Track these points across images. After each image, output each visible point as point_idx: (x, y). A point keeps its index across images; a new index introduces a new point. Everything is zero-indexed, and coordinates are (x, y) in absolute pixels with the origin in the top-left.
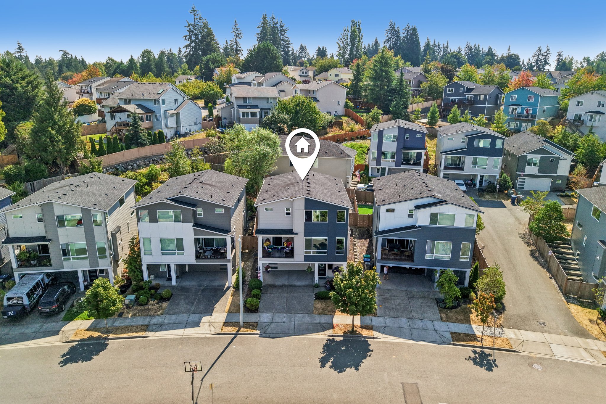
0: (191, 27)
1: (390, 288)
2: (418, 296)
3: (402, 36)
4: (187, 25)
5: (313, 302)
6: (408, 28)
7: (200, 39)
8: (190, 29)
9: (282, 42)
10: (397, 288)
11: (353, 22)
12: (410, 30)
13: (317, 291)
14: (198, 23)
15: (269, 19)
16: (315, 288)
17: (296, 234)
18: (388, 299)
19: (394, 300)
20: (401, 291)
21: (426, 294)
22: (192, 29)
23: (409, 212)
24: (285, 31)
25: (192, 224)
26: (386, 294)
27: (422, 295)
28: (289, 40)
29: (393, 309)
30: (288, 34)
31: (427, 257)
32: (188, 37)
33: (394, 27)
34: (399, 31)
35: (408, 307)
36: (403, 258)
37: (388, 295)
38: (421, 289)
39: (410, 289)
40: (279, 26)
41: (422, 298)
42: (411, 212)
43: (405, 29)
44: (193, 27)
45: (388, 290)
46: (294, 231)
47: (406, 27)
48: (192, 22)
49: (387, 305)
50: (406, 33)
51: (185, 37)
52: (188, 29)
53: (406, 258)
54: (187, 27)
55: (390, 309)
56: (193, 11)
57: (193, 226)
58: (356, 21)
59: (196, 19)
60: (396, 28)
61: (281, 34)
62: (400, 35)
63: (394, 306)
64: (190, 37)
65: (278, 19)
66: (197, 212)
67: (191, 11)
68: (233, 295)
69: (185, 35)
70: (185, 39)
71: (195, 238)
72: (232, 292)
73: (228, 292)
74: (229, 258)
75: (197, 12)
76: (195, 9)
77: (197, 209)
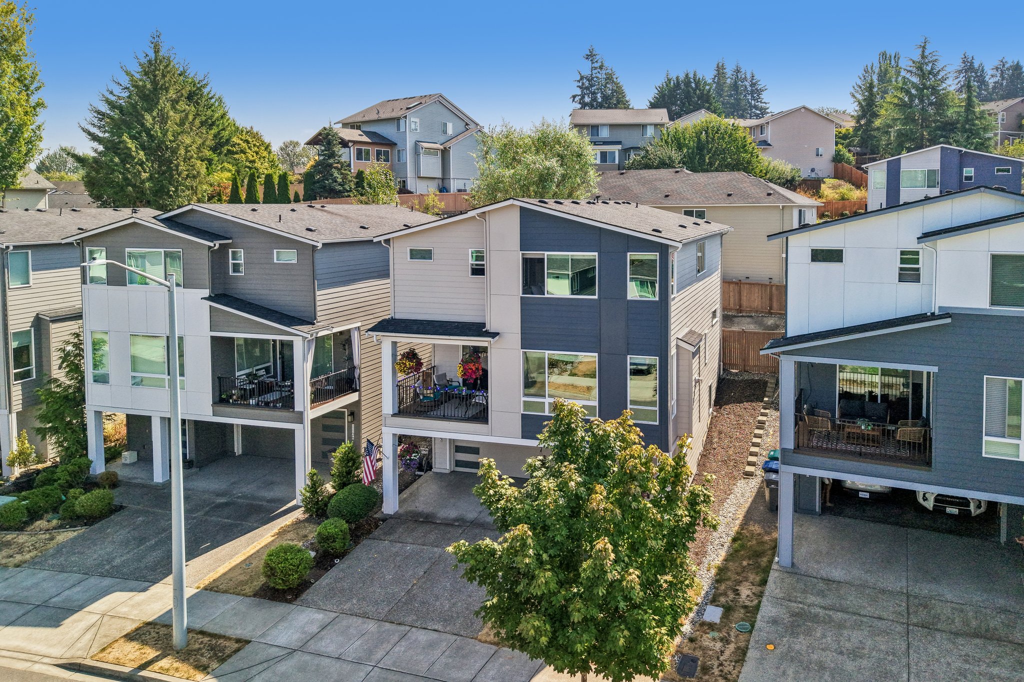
0: (585, 81)
1: (837, 574)
2: (958, 624)
3: (991, 82)
4: (579, 78)
6: (1004, 66)
7: (600, 100)
8: (583, 84)
9: (754, 110)
10: (871, 580)
11: (884, 55)
12: (1008, 69)
14: (598, 75)
15: (729, 71)
17: (494, 335)
18: (815, 618)
19: (841, 626)
20: (883, 591)
21: (995, 622)
22: (587, 84)
23: (903, 261)
24: (759, 92)
25: (206, 293)
26: (811, 599)
27: (974, 623)
28: (768, 106)
29: (822, 667)
30: (765, 96)
31: (993, 449)
32: (577, 99)
33: (972, 63)
34: (983, 71)
35: (894, 669)
36: (891, 451)
37: (818, 600)
38: (977, 598)
39: (924, 589)
40: (747, 84)
41: (976, 635)
42: (909, 258)
43: (997, 69)
44: (588, 80)
45: (828, 581)
46: (491, 327)
47: (997, 63)
48: (587, 72)
49: (801, 643)
50: (998, 75)
51: (574, 97)
52: (580, 84)
53: (905, 453)
54: (579, 81)
55: (807, 669)
56: (590, 56)
57: (209, 298)
58: (891, 52)
59: (596, 68)
60: (976, 65)
61: (752, 96)
62: (987, 79)
63: (829, 658)
64: (583, 97)
65: (747, 70)
66: (231, 261)
67: (587, 55)
68: (282, 533)
69: (574, 94)
70: (573, 101)
71: (212, 338)
72: (288, 524)
73: (279, 520)
74: (298, 407)
75: (598, 57)
76: (594, 53)
77: (230, 250)
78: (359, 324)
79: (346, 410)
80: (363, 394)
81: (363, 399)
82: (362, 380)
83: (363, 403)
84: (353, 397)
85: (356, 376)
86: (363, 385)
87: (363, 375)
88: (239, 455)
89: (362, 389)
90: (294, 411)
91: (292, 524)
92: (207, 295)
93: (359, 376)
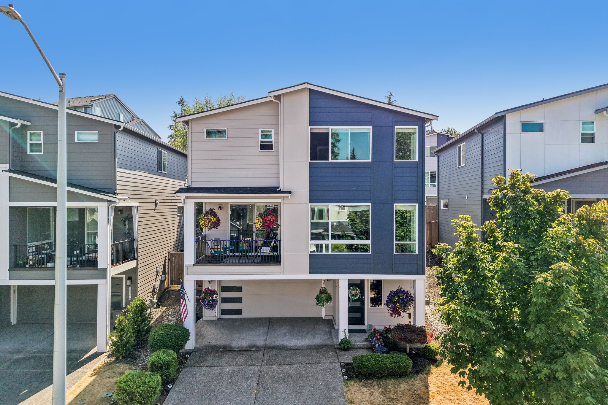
4: (174, 115)
5: (341, 387)
13: (347, 358)
16: (343, 353)
25: (7, 166)
46: (284, 186)
51: (171, 126)
56: (181, 102)
57: (10, 171)
66: (29, 142)
67: (179, 102)
68: (98, 372)
69: (171, 124)
70: (170, 129)
71: (11, 207)
72: (99, 366)
73: (88, 365)
74: (100, 266)
75: (186, 104)
76: (183, 101)
77: (29, 132)
78: (137, 204)
79: (124, 276)
80: (139, 262)
81: (139, 266)
82: (139, 251)
83: (139, 270)
84: (131, 265)
85: (135, 247)
86: (139, 254)
87: (139, 247)
88: (14, 325)
89: (139, 258)
90: (97, 269)
91: (104, 366)
92: (7, 169)
93: (137, 247)
